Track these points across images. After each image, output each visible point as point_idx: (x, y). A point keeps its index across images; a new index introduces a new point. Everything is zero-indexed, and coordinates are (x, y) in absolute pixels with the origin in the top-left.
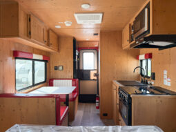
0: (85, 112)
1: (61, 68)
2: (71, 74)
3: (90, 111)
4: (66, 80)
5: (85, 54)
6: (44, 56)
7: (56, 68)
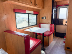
0: (56, 42)
1: (45, 18)
2: (50, 21)
3: (59, 43)
4: (47, 25)
5: (61, 9)
6: (34, 12)
7: (42, 18)
